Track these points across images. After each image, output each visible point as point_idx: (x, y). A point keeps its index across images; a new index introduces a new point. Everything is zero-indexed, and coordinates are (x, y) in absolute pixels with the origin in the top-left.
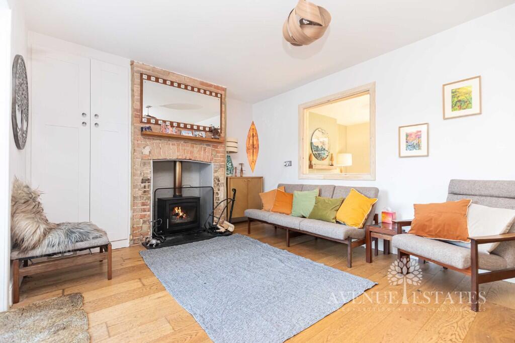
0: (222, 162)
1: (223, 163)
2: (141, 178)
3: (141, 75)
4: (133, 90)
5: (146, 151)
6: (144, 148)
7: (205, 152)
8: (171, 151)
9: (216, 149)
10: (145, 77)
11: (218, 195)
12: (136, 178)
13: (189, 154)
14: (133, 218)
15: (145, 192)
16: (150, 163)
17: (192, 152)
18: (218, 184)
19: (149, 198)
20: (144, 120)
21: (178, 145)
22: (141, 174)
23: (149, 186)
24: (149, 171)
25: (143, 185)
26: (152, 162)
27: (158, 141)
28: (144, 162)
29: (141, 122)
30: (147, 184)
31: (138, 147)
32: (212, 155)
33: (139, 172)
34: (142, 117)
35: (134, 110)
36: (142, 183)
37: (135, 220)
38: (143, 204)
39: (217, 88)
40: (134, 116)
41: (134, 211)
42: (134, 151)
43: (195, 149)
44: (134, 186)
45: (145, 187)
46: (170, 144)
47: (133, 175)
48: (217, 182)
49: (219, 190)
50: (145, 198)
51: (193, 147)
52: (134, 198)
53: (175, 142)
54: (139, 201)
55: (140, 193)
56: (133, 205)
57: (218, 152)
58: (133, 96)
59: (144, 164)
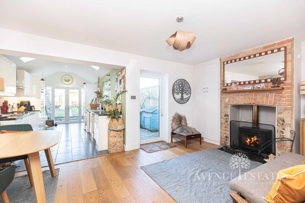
0: (288, 105)
1: (290, 107)
2: (225, 114)
3: (224, 63)
4: (221, 72)
5: (227, 100)
6: (226, 99)
7: (268, 98)
8: (241, 100)
9: (281, 95)
10: (225, 63)
11: (283, 133)
12: (222, 114)
13: (253, 101)
14: (221, 133)
15: (226, 121)
16: (228, 107)
17: (255, 99)
18: (283, 124)
19: (228, 125)
20: (225, 85)
21: (245, 95)
22: (224, 112)
23: (228, 118)
24: (228, 111)
25: (225, 117)
26: (229, 106)
27: (233, 95)
28: (226, 106)
29: (224, 86)
30: (227, 117)
31: (223, 99)
32: (275, 99)
33: (223, 111)
34: (224, 84)
35: (221, 81)
36: (225, 116)
37: (222, 134)
38: (225, 127)
39: (282, 43)
40: (221, 84)
41: (221, 129)
42: (221, 101)
43: (258, 96)
44: (221, 118)
45: (226, 119)
46: (239, 95)
47: (221, 112)
48: (282, 122)
49: (284, 129)
50: (226, 124)
51: (257, 95)
52: (222, 123)
53: (243, 94)
54: (224, 125)
55: (224, 121)
56: (221, 126)
57: (281, 97)
58: (221, 74)
59: (226, 107)
